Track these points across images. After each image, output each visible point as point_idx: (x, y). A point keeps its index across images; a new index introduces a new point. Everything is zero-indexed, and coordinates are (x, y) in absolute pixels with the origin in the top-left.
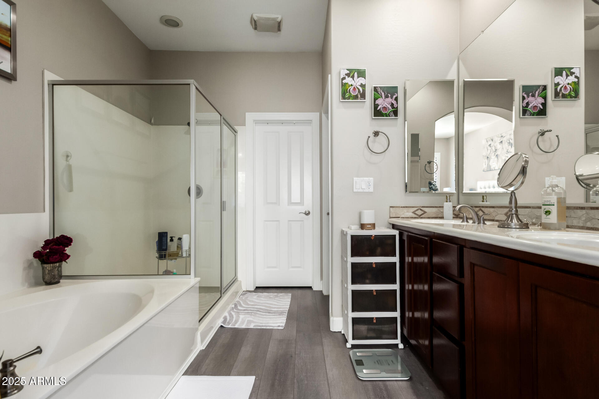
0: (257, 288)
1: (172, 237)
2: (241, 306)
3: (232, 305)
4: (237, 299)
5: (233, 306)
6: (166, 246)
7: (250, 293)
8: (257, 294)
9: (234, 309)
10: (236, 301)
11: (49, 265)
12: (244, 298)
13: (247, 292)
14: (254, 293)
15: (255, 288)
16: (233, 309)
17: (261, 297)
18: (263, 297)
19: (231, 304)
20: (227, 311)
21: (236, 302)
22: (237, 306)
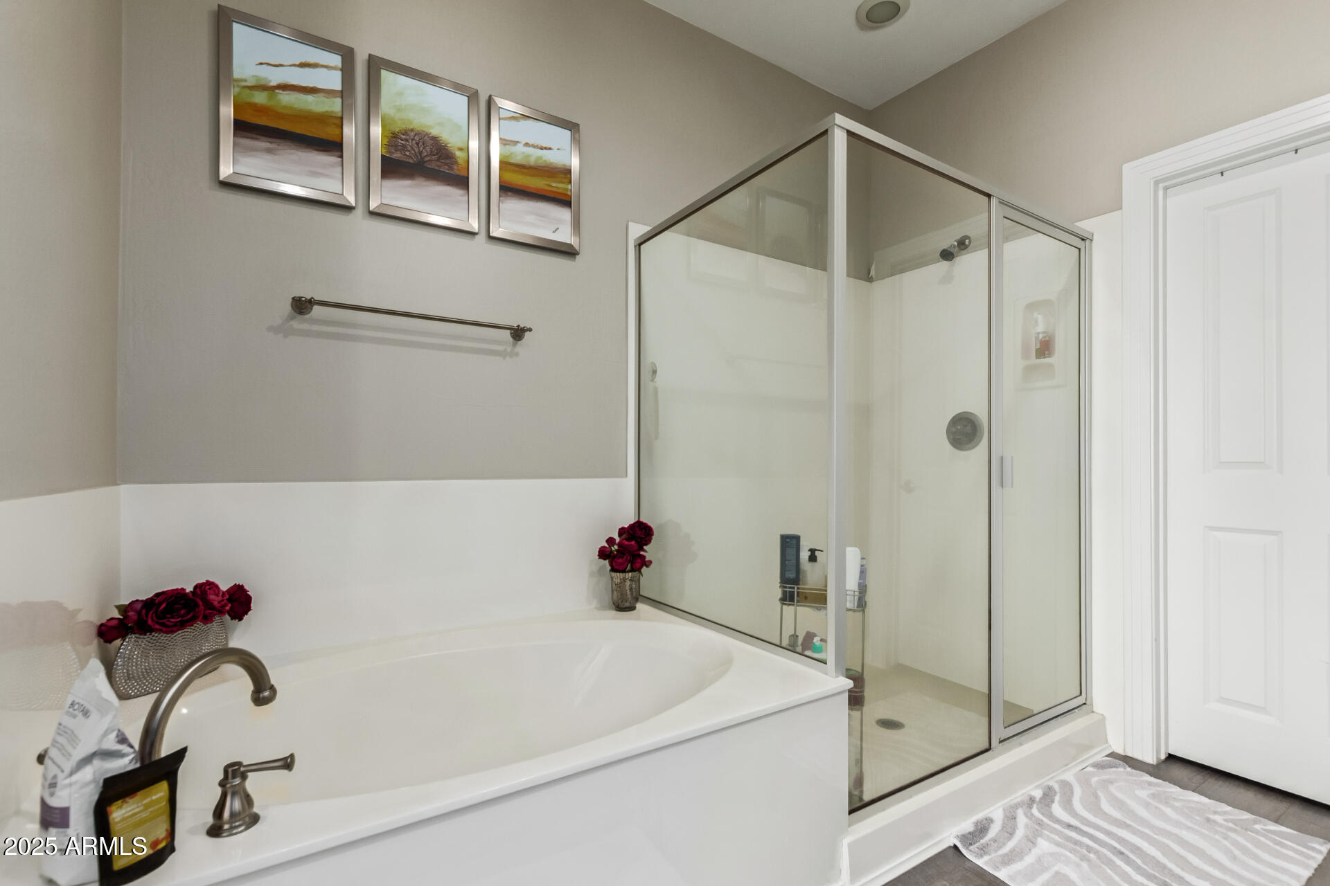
0: (1171, 758)
1: (813, 551)
2: (1067, 805)
3: (1037, 787)
4: (1069, 776)
5: (1038, 794)
6: (794, 572)
7: (1129, 769)
8: (1157, 785)
9: (1035, 806)
10: (1057, 779)
11: (618, 574)
12: (1094, 780)
13: (1118, 761)
14: (1148, 778)
15: (1163, 757)
16: (1030, 806)
17: (1167, 803)
18: (1177, 804)
19: (1034, 785)
20: (1005, 801)
21: (1056, 782)
22: (1053, 801)
